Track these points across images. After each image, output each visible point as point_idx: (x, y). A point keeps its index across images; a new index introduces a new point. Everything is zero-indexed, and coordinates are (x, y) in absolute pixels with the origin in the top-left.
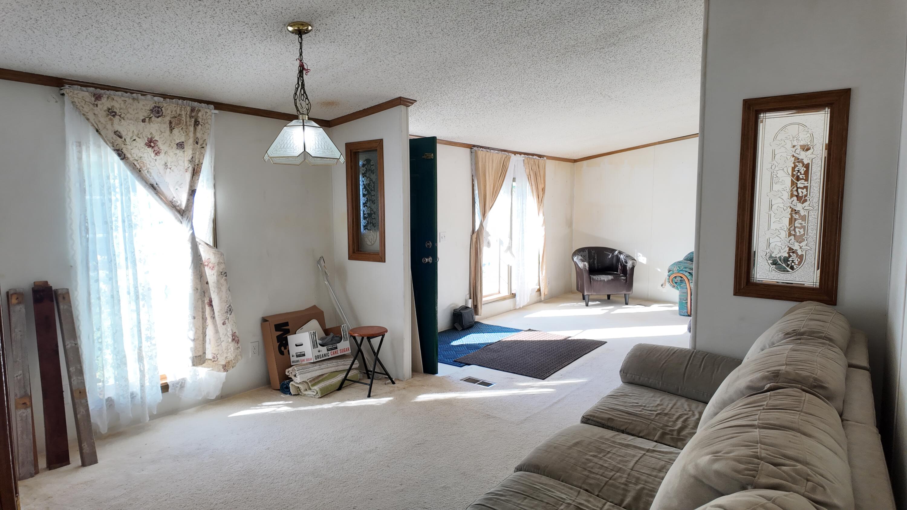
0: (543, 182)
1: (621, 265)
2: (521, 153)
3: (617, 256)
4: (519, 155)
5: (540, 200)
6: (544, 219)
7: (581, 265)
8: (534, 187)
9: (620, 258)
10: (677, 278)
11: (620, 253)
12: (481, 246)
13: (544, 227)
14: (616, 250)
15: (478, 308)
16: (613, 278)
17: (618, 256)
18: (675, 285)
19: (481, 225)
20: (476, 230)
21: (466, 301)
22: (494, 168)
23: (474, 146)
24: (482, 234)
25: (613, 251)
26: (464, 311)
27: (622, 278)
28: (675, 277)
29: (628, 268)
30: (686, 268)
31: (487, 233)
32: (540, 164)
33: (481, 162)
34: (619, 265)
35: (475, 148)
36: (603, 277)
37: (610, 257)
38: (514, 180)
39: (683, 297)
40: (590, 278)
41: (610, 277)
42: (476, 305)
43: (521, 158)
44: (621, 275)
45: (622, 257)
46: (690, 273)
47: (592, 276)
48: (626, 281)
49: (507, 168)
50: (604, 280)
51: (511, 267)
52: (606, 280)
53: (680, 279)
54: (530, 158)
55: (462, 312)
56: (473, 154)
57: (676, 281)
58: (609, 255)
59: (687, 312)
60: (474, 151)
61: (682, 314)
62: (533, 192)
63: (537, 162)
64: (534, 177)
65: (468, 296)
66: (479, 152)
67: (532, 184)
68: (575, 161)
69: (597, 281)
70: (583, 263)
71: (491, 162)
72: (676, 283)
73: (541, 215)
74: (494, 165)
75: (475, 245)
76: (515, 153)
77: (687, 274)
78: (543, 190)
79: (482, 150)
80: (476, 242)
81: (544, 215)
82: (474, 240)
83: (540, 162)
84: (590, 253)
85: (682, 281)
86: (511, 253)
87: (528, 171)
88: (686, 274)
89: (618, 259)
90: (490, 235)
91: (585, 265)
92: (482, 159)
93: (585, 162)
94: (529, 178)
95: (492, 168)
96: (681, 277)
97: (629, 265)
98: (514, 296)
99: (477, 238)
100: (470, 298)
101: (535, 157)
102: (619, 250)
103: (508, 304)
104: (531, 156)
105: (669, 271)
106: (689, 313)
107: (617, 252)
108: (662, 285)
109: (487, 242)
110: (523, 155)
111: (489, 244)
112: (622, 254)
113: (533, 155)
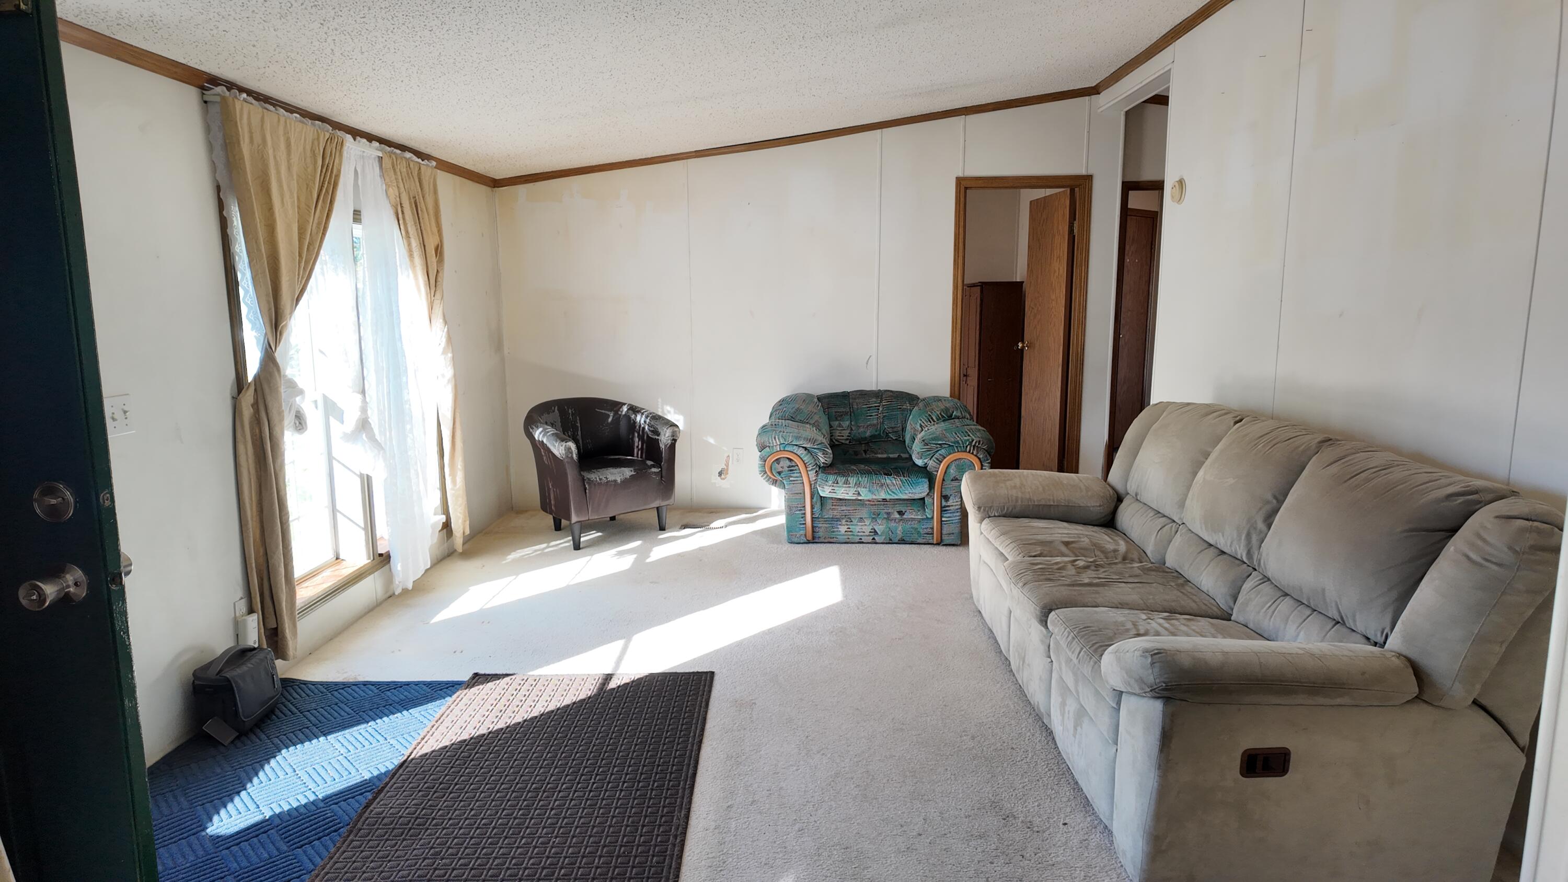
0: (435, 230)
1: (641, 438)
2: (370, 138)
3: (627, 417)
4: (365, 140)
5: (434, 281)
6: (448, 332)
7: (559, 449)
8: (415, 243)
9: (635, 422)
10: (782, 463)
11: (634, 409)
12: (277, 430)
13: (450, 355)
14: (624, 404)
15: (284, 637)
16: (633, 473)
17: (629, 418)
18: (779, 478)
19: (269, 361)
20: (250, 378)
21: (238, 628)
22: (295, 169)
23: (215, 81)
24: (275, 390)
25: (616, 405)
26: (239, 671)
27: (654, 470)
28: (778, 461)
29: (662, 446)
30: (798, 438)
31: (292, 384)
32: (423, 177)
33: (247, 140)
34: (636, 440)
35: (220, 89)
36: (612, 474)
37: (610, 420)
38: (357, 216)
39: (795, 504)
40: (583, 480)
41: (628, 472)
42: (276, 629)
43: (373, 151)
44: (649, 463)
45: (640, 419)
46: (806, 449)
47: (587, 475)
48: (662, 477)
49: (338, 176)
50: (615, 481)
51: (369, 478)
52: (619, 481)
53: (788, 463)
54: (395, 153)
55: (228, 674)
56: (214, 110)
57: (780, 470)
58: (609, 416)
59: (805, 535)
60: (218, 99)
61: (796, 540)
62: (411, 255)
63: (417, 169)
64: (413, 214)
65: (242, 606)
66: (238, 105)
67: (407, 232)
68: (495, 183)
69: (600, 484)
70: (564, 444)
71: (282, 146)
72: (779, 473)
73: (438, 323)
74: (295, 158)
75: (252, 430)
76: (356, 133)
77: (801, 452)
78: (439, 250)
79: (245, 100)
80: (256, 420)
81: (446, 322)
82: (247, 412)
83: (423, 168)
84: (563, 413)
85: (792, 468)
86: (372, 438)
87: (393, 192)
88: (799, 453)
89: (632, 425)
90: (301, 392)
91: (570, 448)
92: (251, 132)
93: (522, 189)
94: (399, 217)
95: (289, 168)
96: (790, 460)
97: (665, 438)
98: (384, 559)
99: (255, 405)
100: (251, 611)
101: (408, 155)
102: (628, 403)
103: (370, 588)
104: (398, 151)
105: (762, 448)
106: (810, 537)
107: (625, 409)
108: (720, 474)
109: (293, 413)
110: (376, 144)
111: (300, 422)
112: (638, 412)
113: (403, 148)
